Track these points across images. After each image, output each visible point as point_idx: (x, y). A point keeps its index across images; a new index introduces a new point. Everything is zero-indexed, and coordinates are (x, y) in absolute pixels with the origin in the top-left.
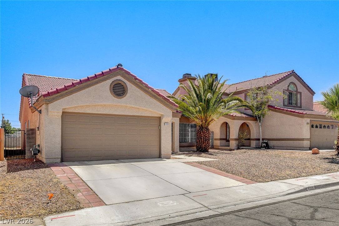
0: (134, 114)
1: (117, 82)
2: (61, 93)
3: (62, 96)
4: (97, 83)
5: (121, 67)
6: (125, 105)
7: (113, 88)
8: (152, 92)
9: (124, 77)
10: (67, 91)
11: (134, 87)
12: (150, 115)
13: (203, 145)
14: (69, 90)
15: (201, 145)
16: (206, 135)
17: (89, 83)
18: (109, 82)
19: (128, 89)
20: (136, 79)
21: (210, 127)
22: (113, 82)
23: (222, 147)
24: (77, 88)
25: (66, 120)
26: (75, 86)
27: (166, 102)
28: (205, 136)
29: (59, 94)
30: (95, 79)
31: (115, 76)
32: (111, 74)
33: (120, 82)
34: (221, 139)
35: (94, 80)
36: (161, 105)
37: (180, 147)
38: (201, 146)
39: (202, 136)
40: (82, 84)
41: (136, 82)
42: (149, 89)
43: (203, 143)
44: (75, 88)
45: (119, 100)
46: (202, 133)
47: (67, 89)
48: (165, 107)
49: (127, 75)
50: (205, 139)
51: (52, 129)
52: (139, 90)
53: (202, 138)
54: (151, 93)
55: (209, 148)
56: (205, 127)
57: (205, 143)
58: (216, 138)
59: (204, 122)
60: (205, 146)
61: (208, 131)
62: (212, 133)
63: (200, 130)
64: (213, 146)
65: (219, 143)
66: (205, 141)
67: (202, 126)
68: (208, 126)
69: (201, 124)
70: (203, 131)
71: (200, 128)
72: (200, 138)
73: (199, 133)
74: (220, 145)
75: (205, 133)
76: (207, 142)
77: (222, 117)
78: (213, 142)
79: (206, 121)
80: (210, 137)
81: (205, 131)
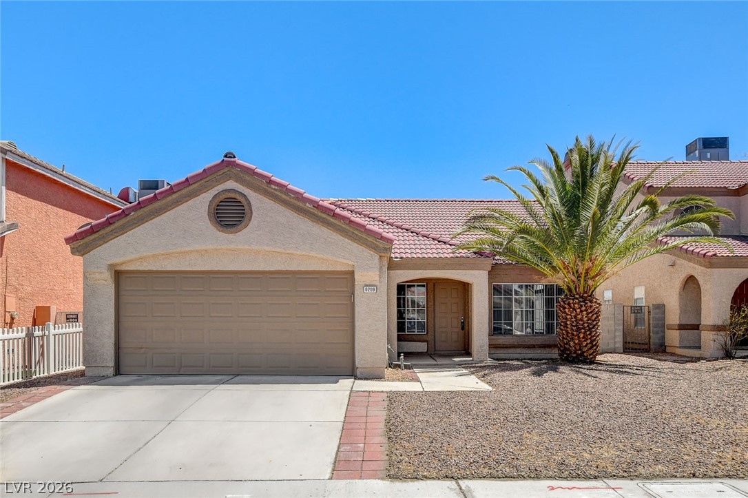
0: (279, 269)
1: (225, 196)
2: (100, 233)
3: (104, 239)
4: (177, 203)
5: (232, 159)
6: (247, 247)
7: (217, 209)
8: (315, 211)
9: (243, 182)
10: (112, 227)
11: (268, 203)
12: (324, 268)
13: (572, 343)
14: (117, 225)
15: (567, 344)
17: (156, 205)
18: (206, 198)
19: (254, 209)
20: (270, 182)
21: (597, 293)
22: (215, 197)
23: (686, 350)
24: (135, 219)
25: (127, 288)
26: (127, 215)
27: (356, 232)
29: (96, 235)
30: (169, 195)
31: (219, 182)
32: (207, 179)
33: (232, 195)
34: (682, 327)
35: (170, 198)
36: (346, 241)
37: (493, 346)
38: (567, 346)
39: (568, 317)
40: (142, 210)
41: (270, 190)
42: (308, 205)
43: (573, 339)
44: (128, 218)
45: (231, 236)
46: (567, 310)
47: (110, 224)
48: (356, 245)
49: (247, 178)
50: (576, 326)
51: (97, 306)
52: (281, 208)
53: (568, 323)
54: (314, 214)
55: (593, 352)
56: (577, 294)
57: (577, 337)
58: (671, 323)
59: (573, 278)
60: (578, 348)
61: (587, 303)
62: (661, 308)
63: (564, 302)
64: (665, 346)
65: (678, 338)
66: (575, 333)
67: (570, 290)
68: (590, 290)
69: (568, 286)
70: (569, 304)
71: (566, 295)
72: (562, 324)
73: (561, 311)
74: (680, 344)
75: (574, 309)
76: (582, 335)
77: (683, 262)
78: (662, 334)
79: (579, 277)
80: (593, 321)
81: (576, 305)
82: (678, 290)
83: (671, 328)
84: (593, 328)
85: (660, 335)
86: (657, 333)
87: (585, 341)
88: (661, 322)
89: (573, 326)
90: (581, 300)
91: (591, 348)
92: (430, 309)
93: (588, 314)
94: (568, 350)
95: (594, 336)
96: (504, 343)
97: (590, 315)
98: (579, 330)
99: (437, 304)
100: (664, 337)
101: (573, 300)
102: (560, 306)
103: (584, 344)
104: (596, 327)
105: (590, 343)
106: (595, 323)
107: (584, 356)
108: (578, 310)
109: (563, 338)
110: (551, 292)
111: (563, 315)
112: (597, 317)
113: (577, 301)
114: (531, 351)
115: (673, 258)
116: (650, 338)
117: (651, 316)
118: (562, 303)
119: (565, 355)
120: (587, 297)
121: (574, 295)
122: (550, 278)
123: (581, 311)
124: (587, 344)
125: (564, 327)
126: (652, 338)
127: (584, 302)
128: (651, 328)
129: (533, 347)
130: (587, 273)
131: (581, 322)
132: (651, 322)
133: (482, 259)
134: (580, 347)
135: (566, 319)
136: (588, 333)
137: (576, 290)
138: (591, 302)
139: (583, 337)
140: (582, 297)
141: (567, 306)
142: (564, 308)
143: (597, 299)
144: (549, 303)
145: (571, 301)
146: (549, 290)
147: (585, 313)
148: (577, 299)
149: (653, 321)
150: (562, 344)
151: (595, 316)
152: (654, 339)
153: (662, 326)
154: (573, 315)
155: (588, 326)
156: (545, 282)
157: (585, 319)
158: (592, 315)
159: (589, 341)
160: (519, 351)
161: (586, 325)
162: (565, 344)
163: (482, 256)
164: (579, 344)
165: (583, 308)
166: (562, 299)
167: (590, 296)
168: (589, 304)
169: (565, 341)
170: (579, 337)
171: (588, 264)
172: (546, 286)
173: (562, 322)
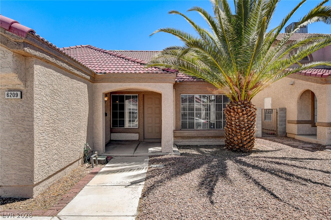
13: (235, 139)
15: (232, 138)
16: (242, 118)
21: (253, 101)
28: (238, 118)
34: (299, 122)
38: (232, 140)
39: (233, 118)
43: (236, 135)
46: (232, 114)
50: (239, 125)
53: (233, 123)
55: (251, 145)
56: (240, 101)
57: (239, 134)
58: (291, 119)
59: (237, 89)
60: (240, 142)
61: (247, 108)
62: (284, 110)
63: (230, 107)
64: (286, 133)
65: (296, 129)
66: (238, 131)
67: (234, 98)
68: (248, 99)
69: (232, 96)
70: (233, 109)
71: (231, 102)
72: (228, 123)
73: (227, 114)
74: (298, 133)
75: (237, 113)
76: (243, 133)
77: (301, 81)
78: (285, 126)
79: (241, 89)
80: (252, 122)
81: (239, 110)
82: (296, 99)
83: (291, 122)
84: (251, 127)
85: (283, 126)
86: (282, 125)
87: (245, 137)
88: (284, 119)
89: (236, 125)
90: (242, 106)
91: (249, 142)
92: (140, 111)
93: (248, 117)
94: (232, 143)
95: (251, 133)
96: (188, 135)
97: (249, 117)
98: (241, 129)
99: (145, 108)
100: (285, 128)
101: (237, 106)
102: (227, 110)
103: (245, 139)
104: (253, 126)
105: (249, 138)
106: (252, 123)
107: (244, 148)
108: (241, 114)
109: (229, 134)
110: (220, 100)
111: (229, 117)
112: (254, 118)
113: (240, 107)
114: (207, 140)
115: (293, 80)
116: (277, 128)
117: (278, 115)
118: (228, 108)
119: (230, 147)
120: (247, 105)
121: (237, 102)
122: (220, 89)
123: (243, 114)
124: (247, 139)
125: (230, 126)
126: (278, 128)
127: (245, 107)
128: (278, 122)
129: (208, 137)
130: (247, 85)
131: (243, 123)
132: (278, 119)
133: (168, 74)
134: (241, 141)
135: (231, 120)
136: (248, 131)
137: (238, 98)
138: (250, 107)
139: (244, 134)
140: (243, 104)
141: (232, 110)
142: (230, 112)
143: (253, 106)
144: (218, 108)
145: (235, 107)
146: (218, 99)
147: (246, 116)
148: (239, 105)
149: (279, 118)
150: (228, 138)
151: (253, 118)
152: (280, 129)
153: (284, 121)
154: (236, 117)
155: (248, 126)
156: (216, 93)
157: (246, 120)
158: (251, 118)
159: (248, 137)
160: (198, 140)
161: (246, 125)
162: (230, 138)
163: (168, 72)
164: (241, 139)
165: (245, 112)
166: (228, 105)
167: (249, 103)
168: (249, 109)
169: (231, 136)
170: (241, 134)
171: (248, 78)
172: (216, 96)
173: (228, 122)
